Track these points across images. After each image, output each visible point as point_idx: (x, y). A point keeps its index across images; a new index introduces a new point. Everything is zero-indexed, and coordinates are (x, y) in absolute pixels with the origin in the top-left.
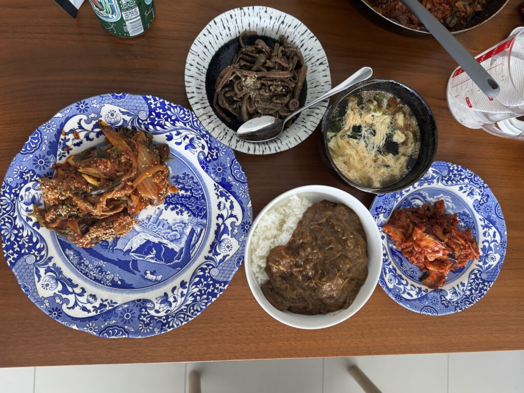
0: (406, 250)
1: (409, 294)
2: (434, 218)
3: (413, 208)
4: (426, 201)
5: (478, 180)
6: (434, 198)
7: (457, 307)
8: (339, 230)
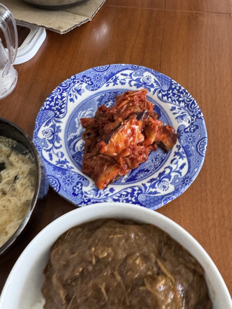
0: (130, 164)
1: (182, 167)
2: (98, 131)
3: (84, 150)
4: (79, 136)
5: (66, 83)
6: (78, 128)
7: (197, 117)
8: (81, 269)
